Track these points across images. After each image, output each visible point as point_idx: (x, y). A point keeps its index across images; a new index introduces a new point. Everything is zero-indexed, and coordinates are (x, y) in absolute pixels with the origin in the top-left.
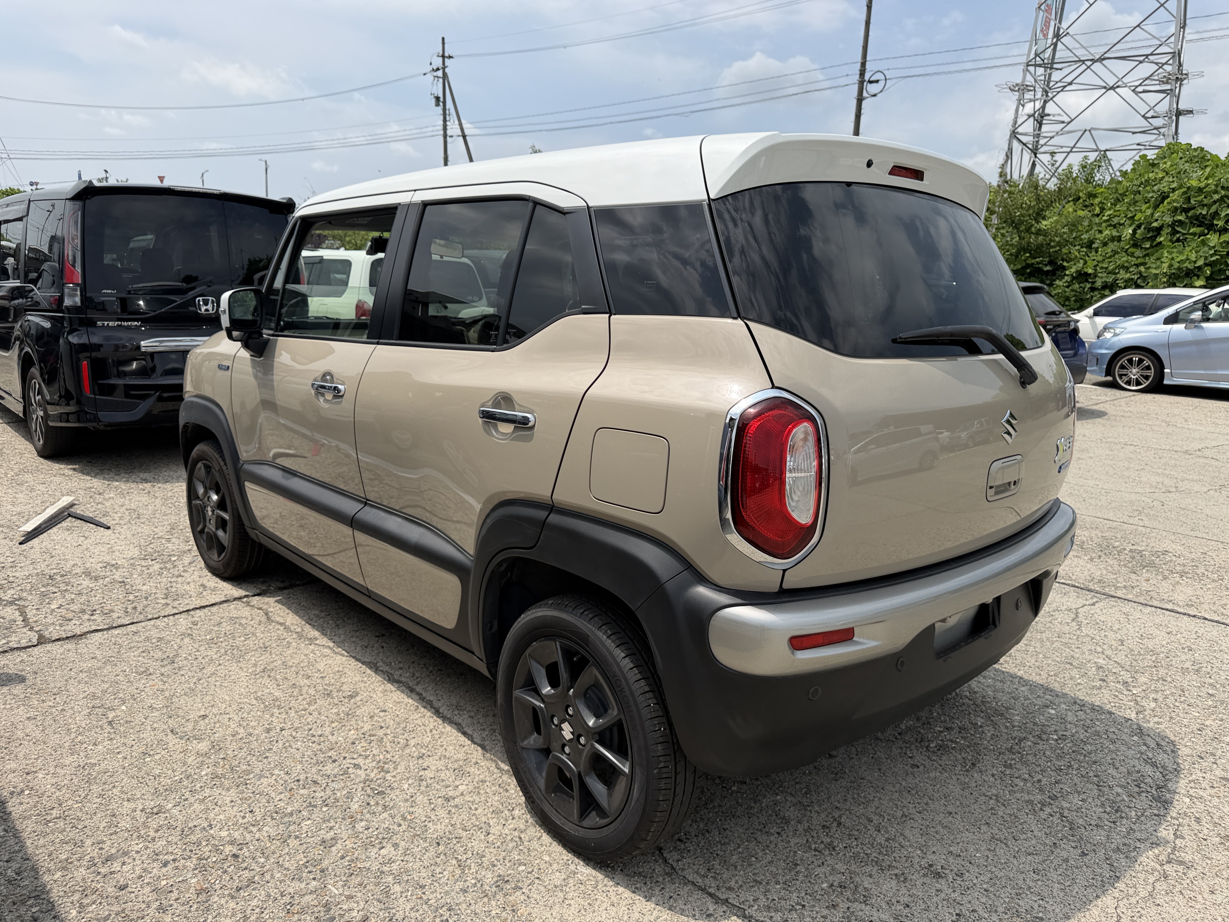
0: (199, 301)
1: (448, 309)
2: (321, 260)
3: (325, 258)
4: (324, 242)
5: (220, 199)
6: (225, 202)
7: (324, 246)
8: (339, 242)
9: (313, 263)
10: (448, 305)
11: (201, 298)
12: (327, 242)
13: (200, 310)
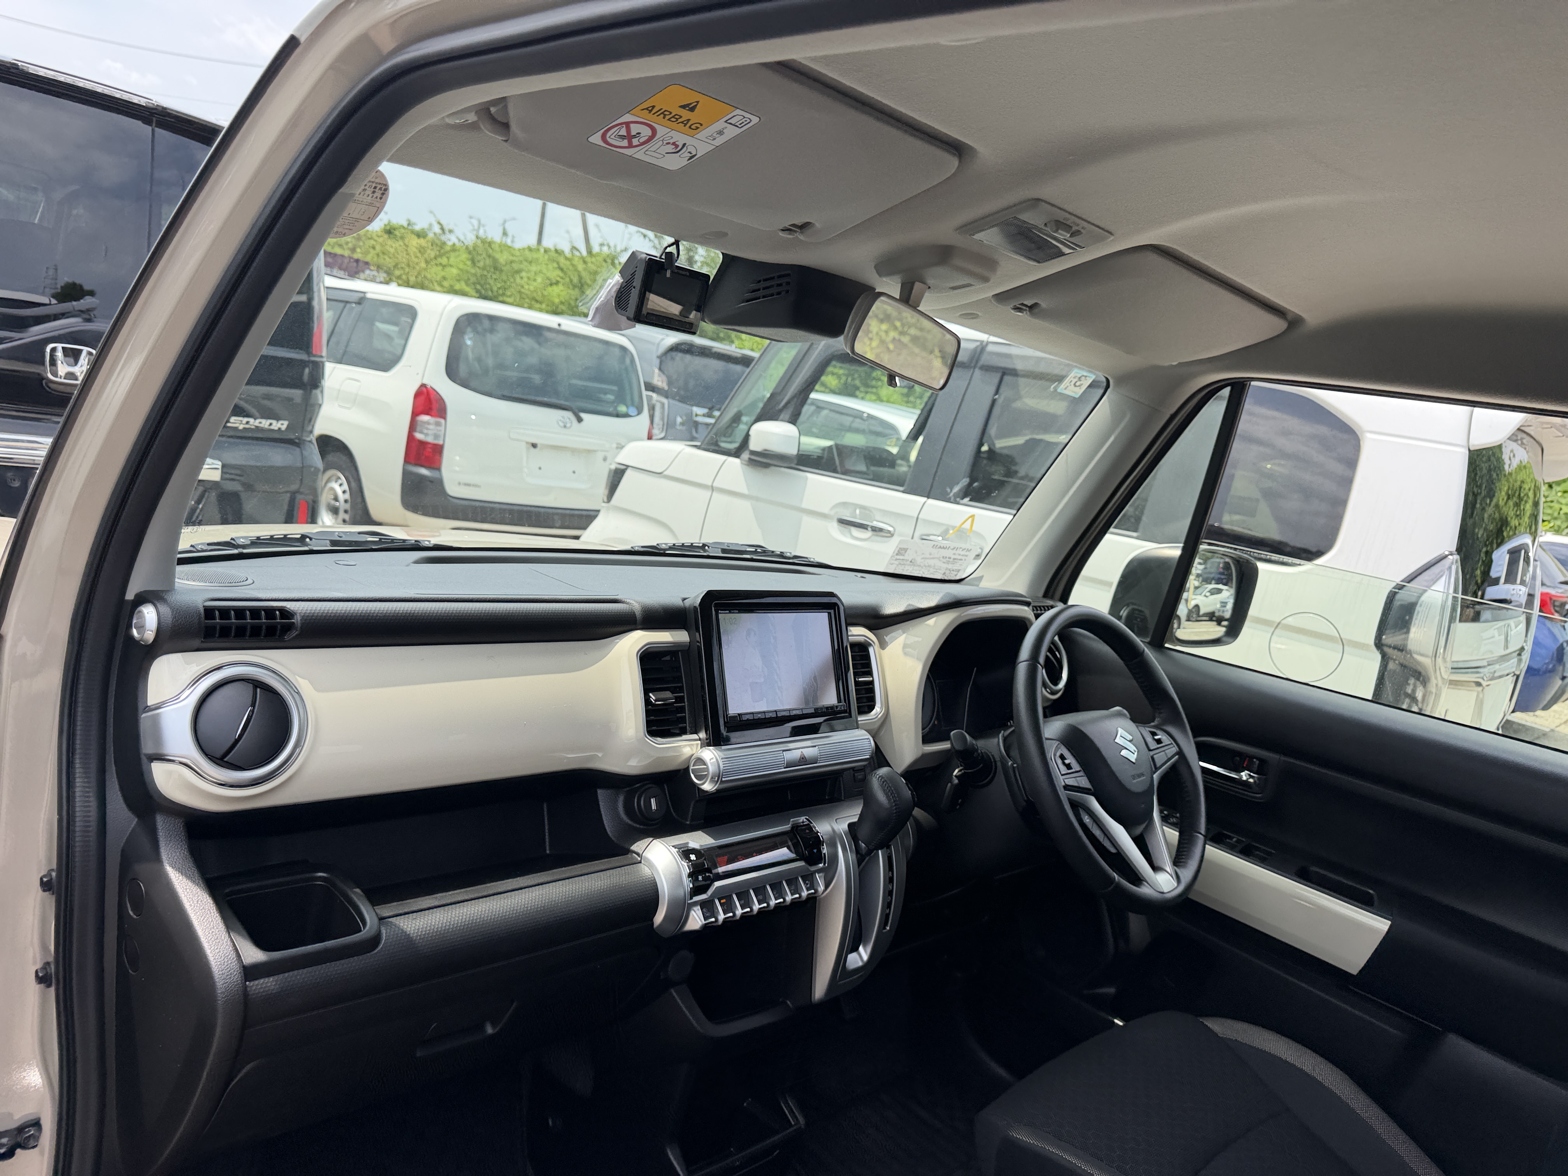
0: (54, 350)
1: (583, 423)
2: (362, 300)
3: (369, 296)
4: (363, 272)
5: (147, 121)
6: (157, 129)
7: (362, 275)
8: (385, 275)
9: (347, 302)
10: (583, 415)
11: (60, 346)
12: (368, 272)
13: (55, 374)
